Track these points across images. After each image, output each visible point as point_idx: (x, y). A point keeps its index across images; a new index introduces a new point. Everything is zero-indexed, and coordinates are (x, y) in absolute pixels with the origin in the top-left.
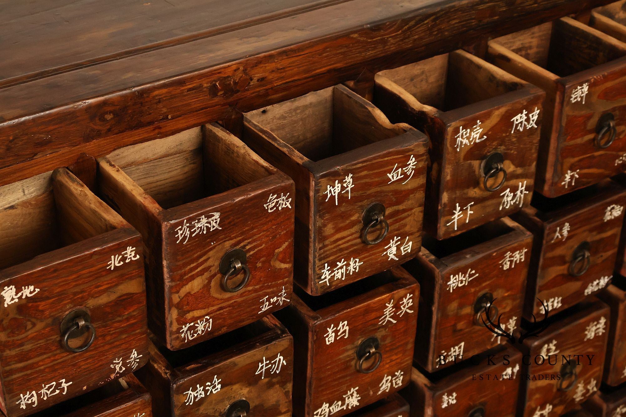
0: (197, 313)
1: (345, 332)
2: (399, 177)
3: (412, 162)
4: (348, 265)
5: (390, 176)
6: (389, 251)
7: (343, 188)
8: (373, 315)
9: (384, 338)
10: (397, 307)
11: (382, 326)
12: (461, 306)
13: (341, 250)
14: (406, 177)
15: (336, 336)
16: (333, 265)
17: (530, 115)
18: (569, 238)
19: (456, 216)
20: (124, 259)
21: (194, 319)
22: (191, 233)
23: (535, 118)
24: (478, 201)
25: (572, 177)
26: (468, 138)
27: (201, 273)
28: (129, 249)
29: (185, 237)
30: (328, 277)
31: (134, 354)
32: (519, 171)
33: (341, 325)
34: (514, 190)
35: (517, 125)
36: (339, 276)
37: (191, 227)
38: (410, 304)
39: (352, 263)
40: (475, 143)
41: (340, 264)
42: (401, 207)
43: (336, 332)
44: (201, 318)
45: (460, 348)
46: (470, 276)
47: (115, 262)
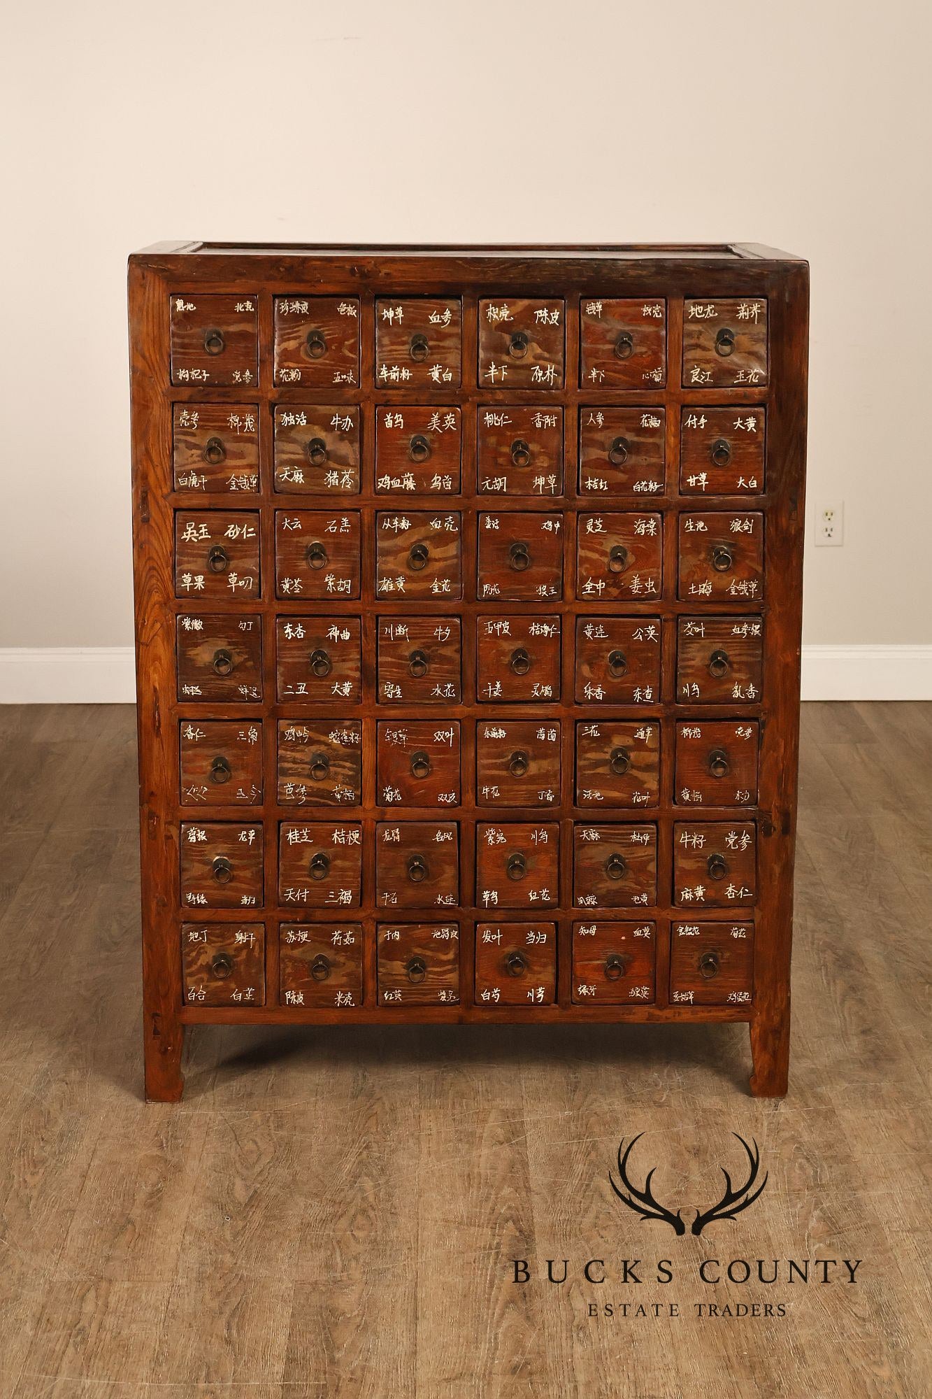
0: (291, 365)
1: (400, 423)
2: (438, 321)
3: (448, 314)
4: (401, 372)
5: (431, 318)
6: (433, 373)
7: (395, 315)
8: (422, 419)
9: (433, 441)
10: (442, 419)
11: (429, 431)
12: (499, 444)
13: (395, 359)
14: (443, 323)
15: (394, 424)
16: (389, 368)
17: (552, 314)
18: (604, 428)
19: (492, 371)
20: (245, 308)
21: (290, 368)
22: (290, 310)
23: (557, 317)
24: (511, 367)
25: (598, 375)
26: (498, 315)
27: (295, 338)
28: (248, 303)
29: (285, 311)
30: (386, 375)
31: (248, 373)
32: (546, 355)
33: (397, 416)
34: (544, 369)
35: (540, 318)
36: (393, 376)
37: (290, 306)
38: (453, 422)
39: (403, 371)
40: (504, 320)
41: (395, 369)
42: (441, 344)
43: (394, 420)
44: (294, 369)
45: (503, 481)
46: (504, 420)
47: (239, 307)
